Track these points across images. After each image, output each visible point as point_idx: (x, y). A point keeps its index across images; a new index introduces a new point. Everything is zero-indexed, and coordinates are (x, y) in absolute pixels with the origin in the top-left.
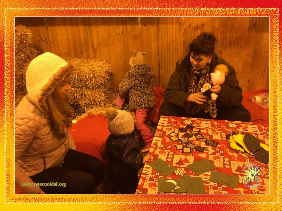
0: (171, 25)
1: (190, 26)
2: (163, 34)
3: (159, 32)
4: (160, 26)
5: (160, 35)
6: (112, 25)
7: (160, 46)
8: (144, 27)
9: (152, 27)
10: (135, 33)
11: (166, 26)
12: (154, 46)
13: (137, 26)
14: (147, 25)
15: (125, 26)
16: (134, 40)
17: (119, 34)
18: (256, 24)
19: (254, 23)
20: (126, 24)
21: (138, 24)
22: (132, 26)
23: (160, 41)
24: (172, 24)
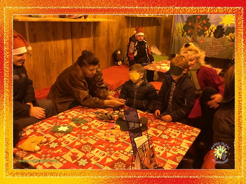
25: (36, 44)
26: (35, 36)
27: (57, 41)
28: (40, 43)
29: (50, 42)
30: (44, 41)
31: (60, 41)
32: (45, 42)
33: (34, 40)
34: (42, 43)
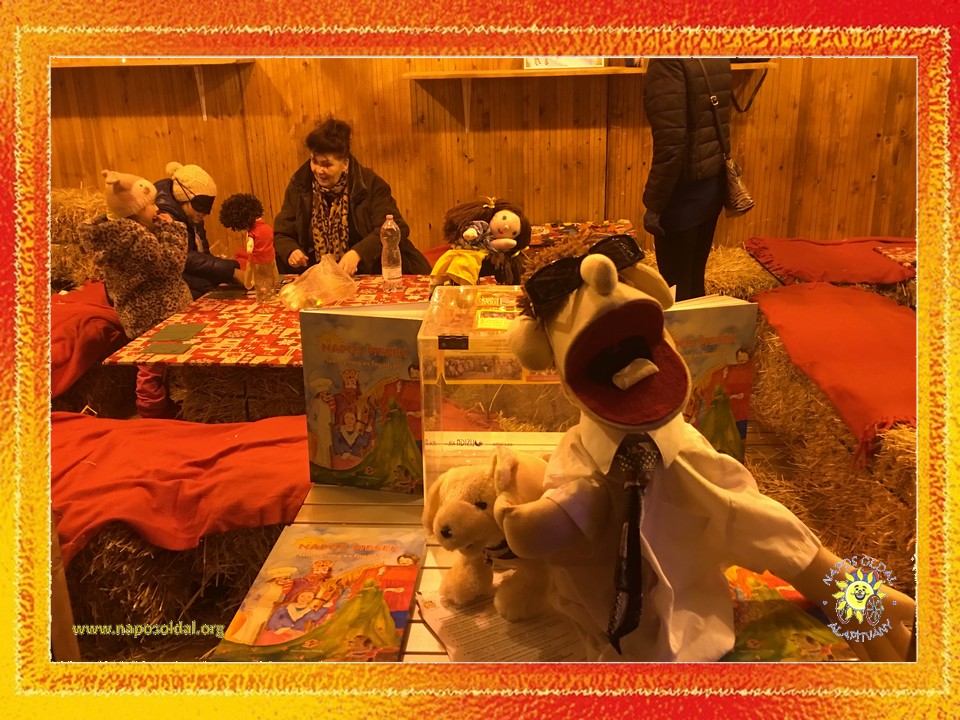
0: (269, 117)
1: (305, 119)
2: (254, 135)
3: (248, 132)
4: (247, 118)
5: (249, 137)
6: (146, 114)
7: (252, 160)
8: (215, 120)
9: (231, 120)
10: (196, 132)
11: (258, 118)
12: (238, 159)
13: (199, 118)
14: (220, 117)
15: (173, 117)
16: (196, 148)
17: (163, 134)
18: (423, 117)
19: (420, 115)
20: (176, 114)
21: (202, 115)
22: (189, 118)
23: (250, 150)
24: (271, 114)
25: (486, 135)
26: (486, 115)
27: (552, 132)
28: (498, 133)
29: (531, 133)
30: (509, 128)
31: (564, 131)
32: (514, 133)
33: (483, 124)
34: (504, 133)
